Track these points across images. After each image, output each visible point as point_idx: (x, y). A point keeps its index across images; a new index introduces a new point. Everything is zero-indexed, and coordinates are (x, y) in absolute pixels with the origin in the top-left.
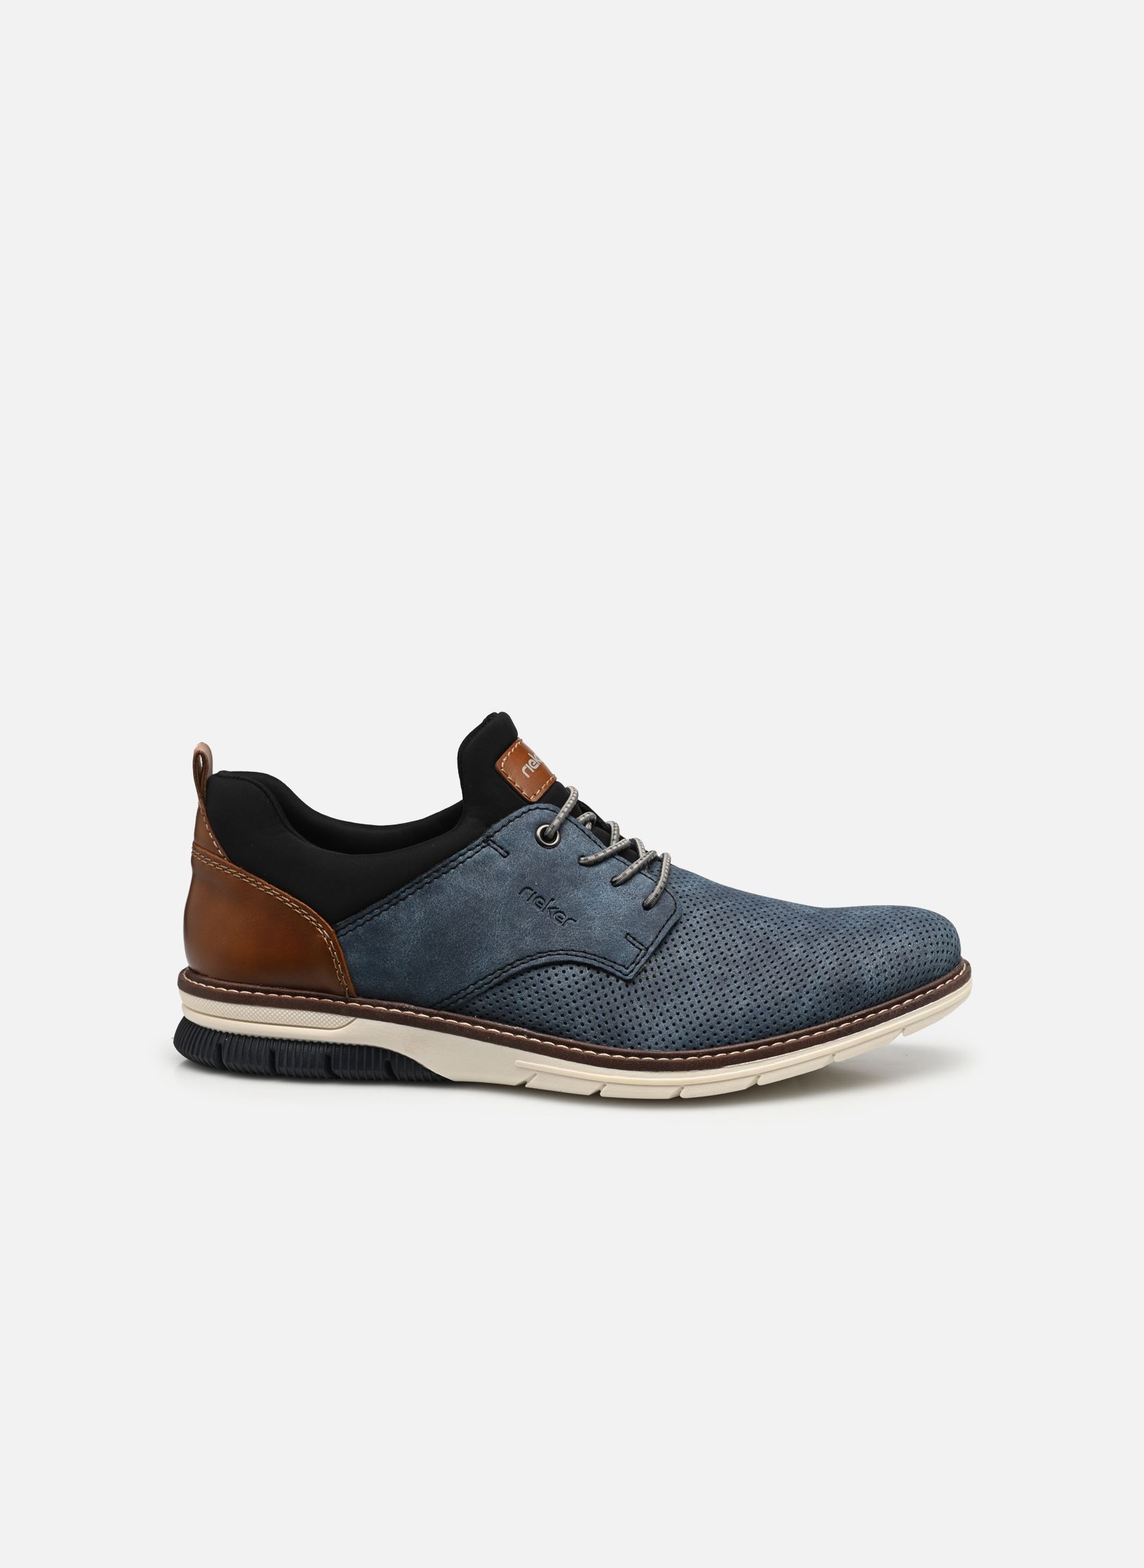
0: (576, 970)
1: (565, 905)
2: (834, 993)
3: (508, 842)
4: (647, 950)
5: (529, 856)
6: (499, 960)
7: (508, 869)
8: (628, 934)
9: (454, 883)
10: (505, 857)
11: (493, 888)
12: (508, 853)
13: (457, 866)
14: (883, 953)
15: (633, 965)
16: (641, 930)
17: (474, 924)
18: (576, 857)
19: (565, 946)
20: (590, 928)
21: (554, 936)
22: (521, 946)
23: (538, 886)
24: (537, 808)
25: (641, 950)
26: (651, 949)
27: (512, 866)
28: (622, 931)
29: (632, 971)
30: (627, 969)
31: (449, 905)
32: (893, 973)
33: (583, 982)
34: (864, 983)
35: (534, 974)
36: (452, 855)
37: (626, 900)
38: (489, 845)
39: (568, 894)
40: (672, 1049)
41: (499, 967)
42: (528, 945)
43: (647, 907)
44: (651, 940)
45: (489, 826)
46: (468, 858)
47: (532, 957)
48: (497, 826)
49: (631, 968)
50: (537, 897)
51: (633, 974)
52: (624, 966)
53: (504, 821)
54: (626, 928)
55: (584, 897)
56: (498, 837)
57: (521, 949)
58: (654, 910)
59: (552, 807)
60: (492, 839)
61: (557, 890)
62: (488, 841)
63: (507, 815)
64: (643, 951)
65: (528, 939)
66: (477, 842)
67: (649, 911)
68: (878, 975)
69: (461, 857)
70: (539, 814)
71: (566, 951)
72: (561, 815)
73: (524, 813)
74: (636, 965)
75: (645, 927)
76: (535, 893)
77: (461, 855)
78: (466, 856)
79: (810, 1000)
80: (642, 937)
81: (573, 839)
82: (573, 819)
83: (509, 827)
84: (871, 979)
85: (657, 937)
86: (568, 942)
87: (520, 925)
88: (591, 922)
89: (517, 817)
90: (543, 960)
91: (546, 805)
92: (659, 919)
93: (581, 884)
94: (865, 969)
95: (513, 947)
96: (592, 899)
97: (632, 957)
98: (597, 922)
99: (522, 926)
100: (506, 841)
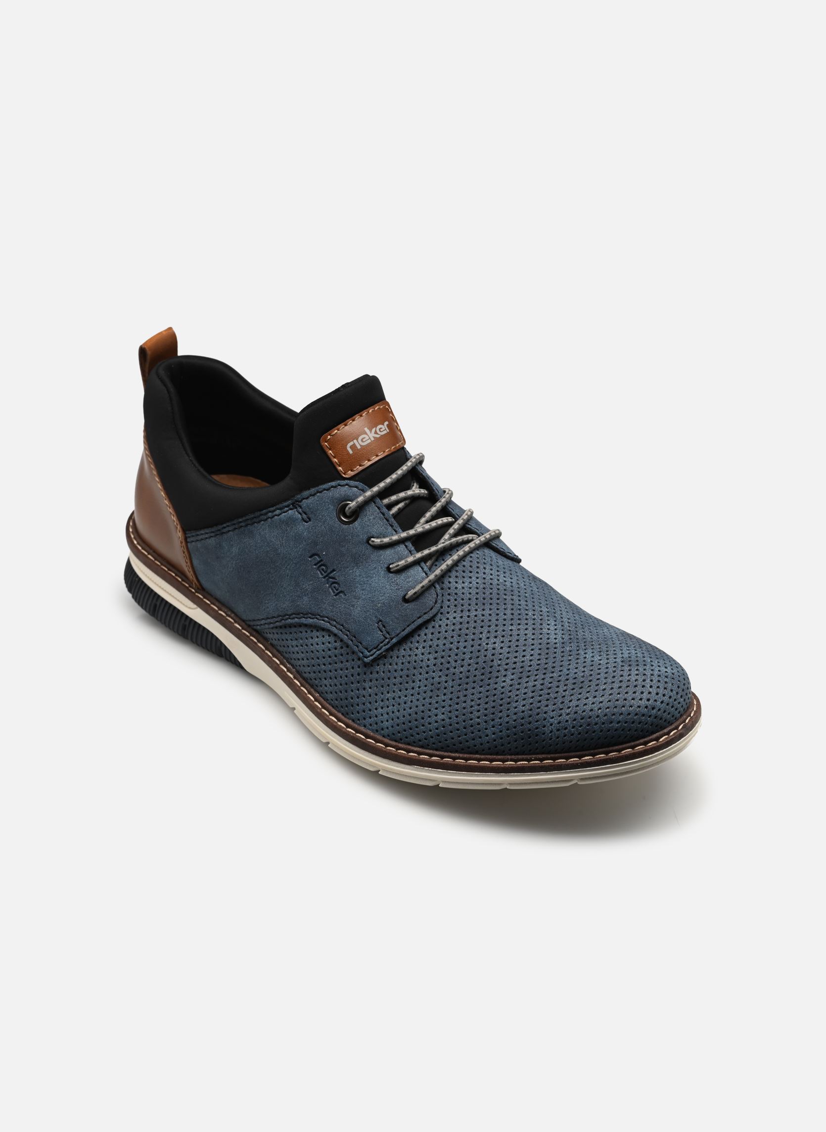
0: (332, 639)
1: (342, 578)
2: (515, 734)
3: (312, 510)
4: (391, 640)
5: (325, 527)
6: (281, 608)
7: (305, 534)
8: (381, 621)
9: (262, 533)
10: (307, 522)
11: (290, 547)
12: (310, 520)
13: (266, 519)
14: (571, 711)
15: (375, 650)
16: (392, 621)
17: (269, 573)
18: (365, 537)
19: (330, 615)
20: (353, 606)
21: (325, 603)
22: (298, 603)
23: (326, 555)
24: (347, 485)
25: (386, 638)
26: (394, 640)
27: (309, 532)
28: (376, 617)
29: (371, 655)
30: (369, 652)
31: (255, 550)
32: (573, 732)
33: (335, 651)
34: (544, 734)
35: (303, 629)
36: (262, 510)
37: (391, 589)
38: (296, 508)
39: (348, 569)
40: (380, 734)
41: (281, 614)
42: (303, 605)
43: (405, 600)
44: (398, 632)
45: (301, 490)
46: (276, 515)
47: (305, 615)
48: (306, 493)
49: (372, 653)
50: (322, 565)
51: (371, 658)
52: (367, 649)
53: (313, 490)
54: (381, 615)
55: (360, 576)
56: (304, 503)
57: (298, 606)
58: (410, 606)
59: (361, 485)
60: (300, 503)
61: (340, 563)
62: (295, 505)
63: (318, 486)
64: (387, 640)
65: (305, 598)
66: (286, 504)
67: (407, 605)
68: (558, 730)
69: (270, 514)
70: (345, 491)
71: (330, 619)
72: (368, 493)
73: (332, 487)
74: (378, 650)
75: (398, 619)
76: (321, 561)
77: (270, 512)
78: (275, 513)
79: (494, 734)
80: (391, 627)
81: (369, 520)
82: (378, 500)
83: (316, 497)
84: (551, 732)
85: (403, 630)
86: (333, 612)
87: (303, 584)
88: (356, 600)
89: (325, 490)
90: (310, 621)
91: (357, 483)
92: (412, 615)
93: (362, 562)
94: (549, 722)
95: (293, 601)
96: (365, 579)
97: (376, 642)
98: (360, 602)
99: (304, 586)
100: (310, 509)
